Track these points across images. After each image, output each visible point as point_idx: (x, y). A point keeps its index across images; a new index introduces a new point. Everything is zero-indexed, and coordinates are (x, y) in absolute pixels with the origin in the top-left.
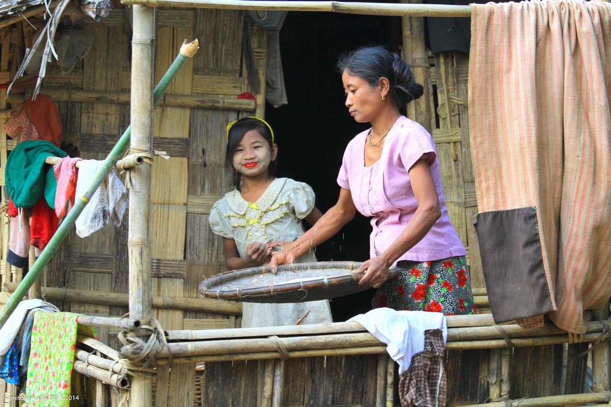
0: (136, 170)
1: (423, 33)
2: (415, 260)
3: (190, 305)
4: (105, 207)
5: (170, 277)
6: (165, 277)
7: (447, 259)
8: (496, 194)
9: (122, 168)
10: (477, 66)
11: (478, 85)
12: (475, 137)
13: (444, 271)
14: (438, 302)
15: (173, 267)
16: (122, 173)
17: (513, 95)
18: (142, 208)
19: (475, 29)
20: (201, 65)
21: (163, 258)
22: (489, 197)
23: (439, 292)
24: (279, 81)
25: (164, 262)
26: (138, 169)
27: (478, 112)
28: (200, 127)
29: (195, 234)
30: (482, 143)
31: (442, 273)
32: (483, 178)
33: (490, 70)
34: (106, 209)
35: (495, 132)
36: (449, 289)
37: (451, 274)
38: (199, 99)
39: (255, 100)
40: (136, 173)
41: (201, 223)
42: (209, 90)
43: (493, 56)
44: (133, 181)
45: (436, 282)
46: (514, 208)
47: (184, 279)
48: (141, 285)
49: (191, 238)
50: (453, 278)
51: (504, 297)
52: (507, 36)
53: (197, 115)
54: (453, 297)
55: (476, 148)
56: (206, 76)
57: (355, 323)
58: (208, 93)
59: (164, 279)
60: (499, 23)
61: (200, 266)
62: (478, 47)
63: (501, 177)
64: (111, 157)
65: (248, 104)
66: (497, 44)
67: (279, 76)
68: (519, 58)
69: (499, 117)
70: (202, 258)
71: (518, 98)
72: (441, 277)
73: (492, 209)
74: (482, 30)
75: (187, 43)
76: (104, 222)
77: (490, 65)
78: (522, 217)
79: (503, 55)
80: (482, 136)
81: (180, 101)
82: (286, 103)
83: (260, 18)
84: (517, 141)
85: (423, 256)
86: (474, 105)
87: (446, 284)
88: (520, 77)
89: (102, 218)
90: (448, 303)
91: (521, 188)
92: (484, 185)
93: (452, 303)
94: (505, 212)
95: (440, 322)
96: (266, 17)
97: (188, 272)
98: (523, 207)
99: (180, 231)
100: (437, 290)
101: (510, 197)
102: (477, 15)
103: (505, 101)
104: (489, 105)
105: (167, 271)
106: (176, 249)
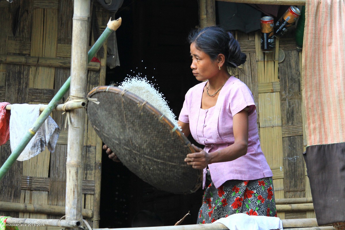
0: (75, 112)
1: (215, 17)
2: (240, 179)
3: (53, 211)
4: (42, 138)
5: (39, 190)
6: (36, 190)
7: (261, 179)
8: (320, 132)
9: (64, 110)
10: (309, 41)
11: (309, 54)
12: (306, 92)
13: (259, 188)
14: (255, 211)
15: (41, 183)
16: (63, 114)
17: (334, 62)
18: (79, 140)
19: (308, 15)
20: (63, 36)
21: (34, 176)
22: (316, 134)
23: (255, 203)
24: (115, 50)
25: (34, 179)
26: (76, 111)
27: (309, 74)
28: (62, 82)
29: (57, 159)
30: (311, 96)
31: (257, 189)
32: (311, 121)
33: (317, 44)
34: (43, 139)
35: (320, 88)
36: (262, 201)
37: (263, 190)
38: (61, 61)
39: (100, 62)
40: (75, 114)
41: (61, 151)
42: (68, 55)
43: (319, 34)
44: (73, 120)
45: (253, 196)
46: (333, 143)
47: (48, 192)
48: (76, 195)
49: (53, 162)
50: (265, 193)
51: (325, 207)
52: (330, 20)
53: (60, 73)
54: (264, 207)
55: (307, 99)
56: (66, 45)
57: (221, 224)
58: (68, 57)
59: (35, 191)
60: (325, 10)
61: (59, 182)
62: (310, 28)
63: (324, 120)
64: (54, 102)
65: (96, 66)
66: (322, 25)
67: (115, 46)
68: (338, 36)
69: (323, 77)
70: (61, 176)
71: (337, 64)
72: (257, 192)
73: (317, 143)
74: (313, 15)
75: (112, 20)
76: (41, 149)
77: (317, 40)
78: (340, 150)
79: (326, 33)
80: (311, 91)
81: (48, 62)
82: (119, 65)
83: (106, 3)
84: (336, 95)
85: (245, 176)
86: (306, 69)
87: (260, 198)
88: (339, 49)
89: (40, 146)
90: (261, 212)
91: (339, 129)
92: (312, 126)
93: (263, 212)
94: (326, 146)
95: (278, 224)
96: (111, 3)
97: (51, 187)
98: (341, 142)
99: (46, 156)
100: (254, 202)
101: (330, 135)
102: (309, 4)
103: (327, 66)
104: (316, 69)
105: (36, 186)
106: (43, 170)
